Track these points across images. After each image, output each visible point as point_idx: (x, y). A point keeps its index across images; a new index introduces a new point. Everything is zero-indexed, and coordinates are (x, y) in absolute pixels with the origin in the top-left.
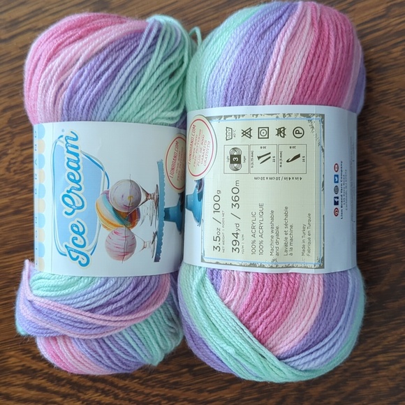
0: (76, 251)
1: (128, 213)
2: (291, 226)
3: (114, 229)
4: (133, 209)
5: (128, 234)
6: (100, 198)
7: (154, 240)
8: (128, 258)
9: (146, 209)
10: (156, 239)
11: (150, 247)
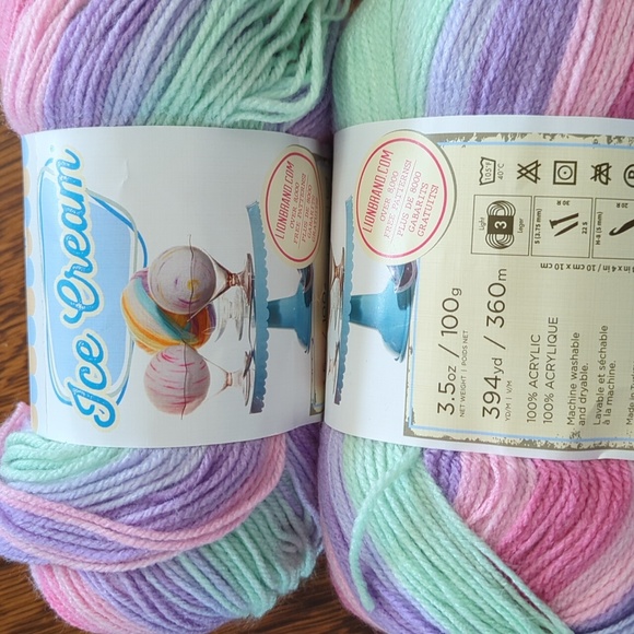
0: (88, 396)
1: (188, 316)
2: (612, 366)
3: (161, 349)
4: (198, 307)
5: (191, 359)
6: (130, 287)
7: (247, 369)
8: (193, 409)
9: (227, 305)
10: (253, 366)
11: (239, 383)
